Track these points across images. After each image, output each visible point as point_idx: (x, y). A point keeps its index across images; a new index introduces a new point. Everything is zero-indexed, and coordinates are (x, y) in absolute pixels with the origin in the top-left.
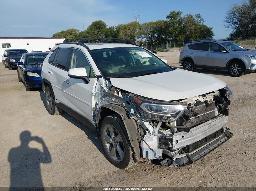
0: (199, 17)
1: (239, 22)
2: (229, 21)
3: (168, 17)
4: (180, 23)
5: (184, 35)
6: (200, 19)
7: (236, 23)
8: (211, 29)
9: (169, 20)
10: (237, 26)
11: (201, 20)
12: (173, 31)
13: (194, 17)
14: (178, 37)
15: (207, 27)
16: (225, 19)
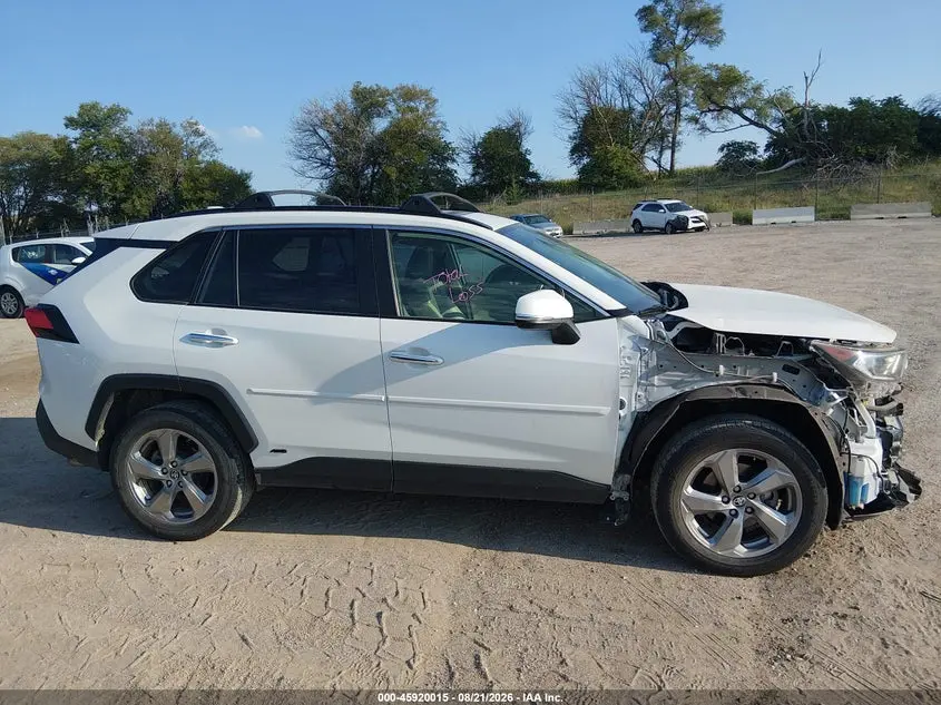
0: (197, 133)
1: (332, 159)
2: (305, 154)
3: (70, 123)
4: (125, 149)
5: (152, 195)
6: (200, 140)
7: (325, 163)
8: (248, 176)
9: (74, 134)
10: (328, 170)
11: (204, 146)
12: (103, 176)
13: (178, 131)
14: (124, 200)
15: (231, 170)
16: (291, 148)
